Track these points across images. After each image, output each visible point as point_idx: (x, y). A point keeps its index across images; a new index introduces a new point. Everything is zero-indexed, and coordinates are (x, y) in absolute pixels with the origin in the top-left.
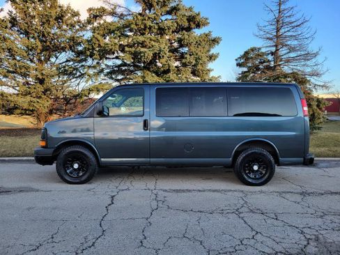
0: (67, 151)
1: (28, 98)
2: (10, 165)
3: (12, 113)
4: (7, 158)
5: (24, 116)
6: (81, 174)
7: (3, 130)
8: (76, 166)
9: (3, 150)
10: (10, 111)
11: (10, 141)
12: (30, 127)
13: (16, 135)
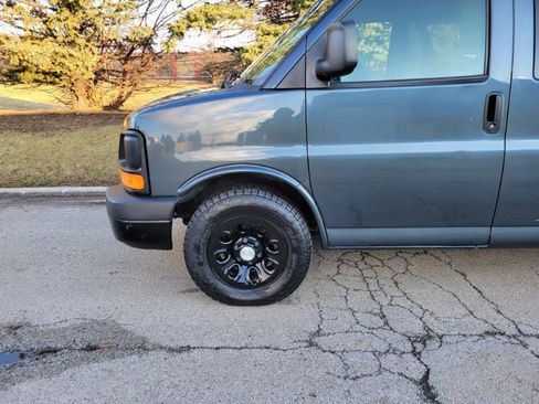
0: (220, 208)
1: (49, 46)
2: (34, 210)
3: (19, 81)
4: (23, 191)
5: (43, 87)
6: (263, 277)
7: (4, 117)
8: (248, 253)
9: (11, 167)
10: (13, 77)
11: (22, 142)
12: (59, 110)
13: (34, 130)
